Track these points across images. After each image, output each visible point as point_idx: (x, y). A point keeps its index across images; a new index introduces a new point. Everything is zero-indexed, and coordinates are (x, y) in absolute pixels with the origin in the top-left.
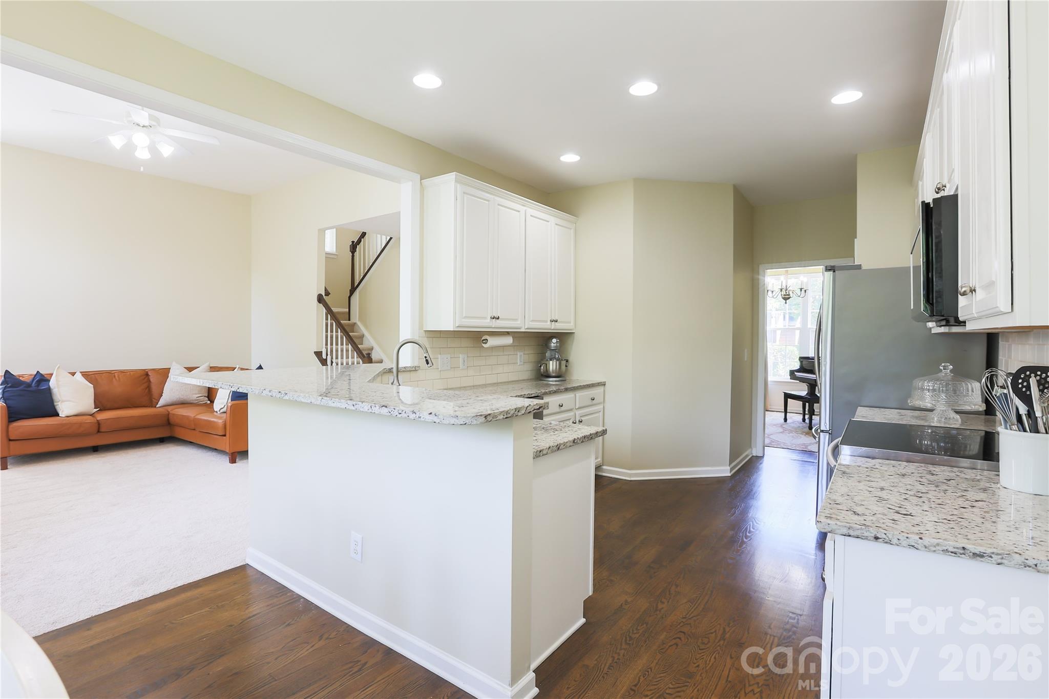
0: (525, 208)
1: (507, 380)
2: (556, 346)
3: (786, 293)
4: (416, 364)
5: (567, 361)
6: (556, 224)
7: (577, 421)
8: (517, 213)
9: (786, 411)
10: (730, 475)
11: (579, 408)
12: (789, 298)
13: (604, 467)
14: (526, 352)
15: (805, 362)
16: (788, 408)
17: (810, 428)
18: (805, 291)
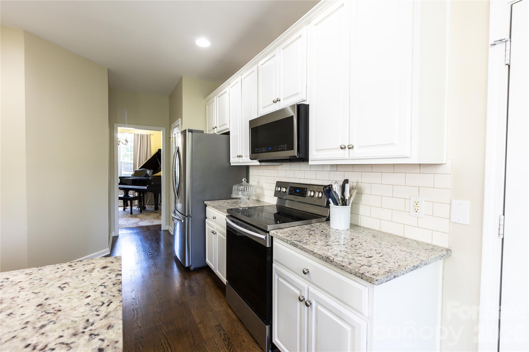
10: (109, 253)
15: (122, 179)
17: (131, 213)
18: (127, 142)
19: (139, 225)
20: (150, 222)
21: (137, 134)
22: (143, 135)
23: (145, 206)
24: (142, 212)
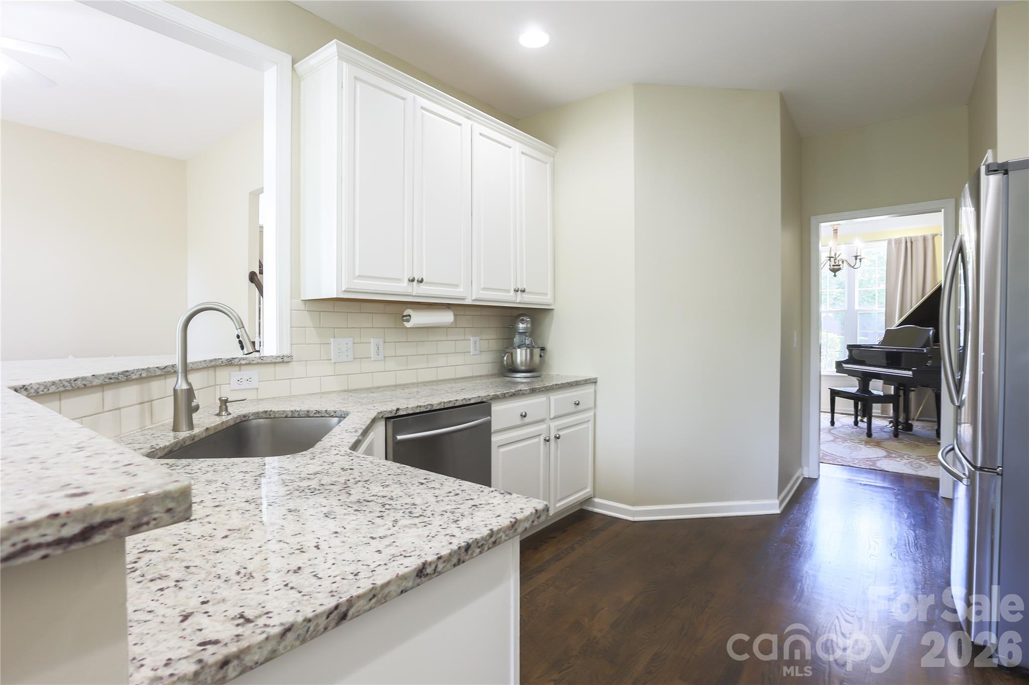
0: (470, 122)
1: (453, 377)
2: (526, 328)
3: (835, 263)
4: (286, 352)
5: (543, 349)
6: (522, 153)
7: (552, 437)
8: (458, 126)
9: (833, 411)
10: (778, 511)
11: (555, 418)
12: (839, 269)
13: (596, 500)
14: (484, 337)
15: (855, 351)
16: (836, 408)
17: (869, 434)
18: (860, 259)
19: (878, 467)
20: (911, 466)
21: (895, 239)
22: (913, 240)
23: (910, 422)
24: (899, 437)
